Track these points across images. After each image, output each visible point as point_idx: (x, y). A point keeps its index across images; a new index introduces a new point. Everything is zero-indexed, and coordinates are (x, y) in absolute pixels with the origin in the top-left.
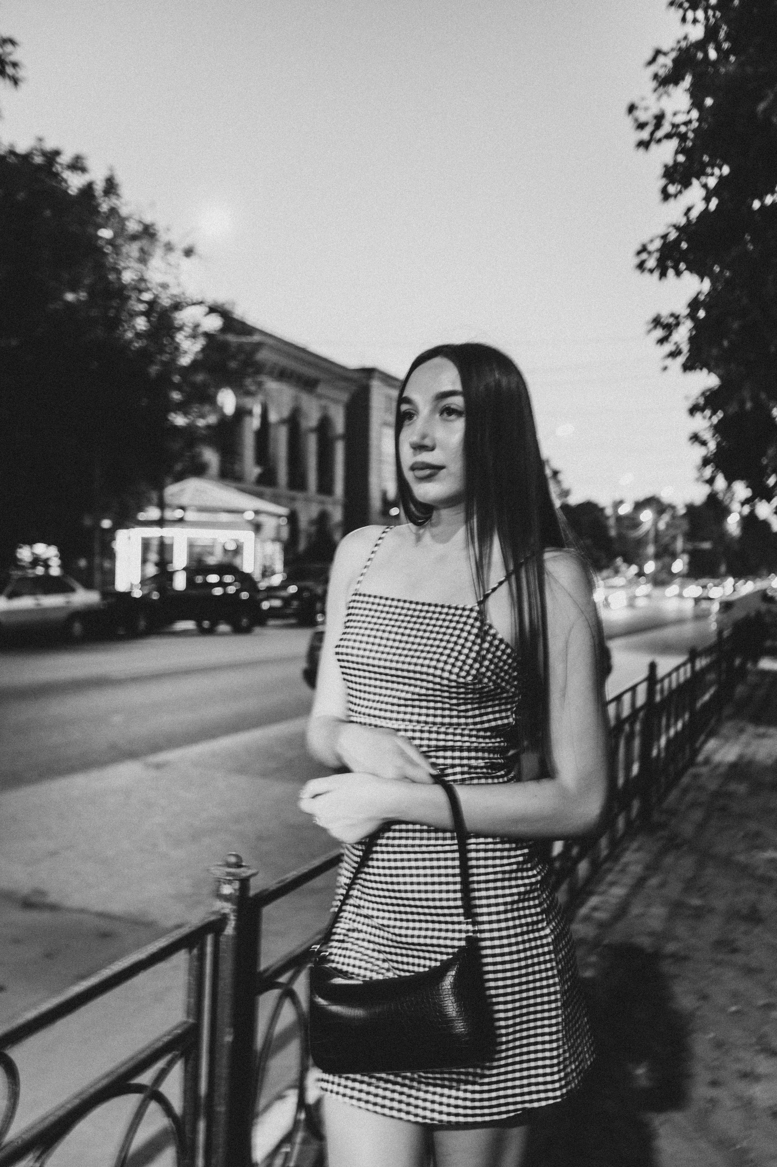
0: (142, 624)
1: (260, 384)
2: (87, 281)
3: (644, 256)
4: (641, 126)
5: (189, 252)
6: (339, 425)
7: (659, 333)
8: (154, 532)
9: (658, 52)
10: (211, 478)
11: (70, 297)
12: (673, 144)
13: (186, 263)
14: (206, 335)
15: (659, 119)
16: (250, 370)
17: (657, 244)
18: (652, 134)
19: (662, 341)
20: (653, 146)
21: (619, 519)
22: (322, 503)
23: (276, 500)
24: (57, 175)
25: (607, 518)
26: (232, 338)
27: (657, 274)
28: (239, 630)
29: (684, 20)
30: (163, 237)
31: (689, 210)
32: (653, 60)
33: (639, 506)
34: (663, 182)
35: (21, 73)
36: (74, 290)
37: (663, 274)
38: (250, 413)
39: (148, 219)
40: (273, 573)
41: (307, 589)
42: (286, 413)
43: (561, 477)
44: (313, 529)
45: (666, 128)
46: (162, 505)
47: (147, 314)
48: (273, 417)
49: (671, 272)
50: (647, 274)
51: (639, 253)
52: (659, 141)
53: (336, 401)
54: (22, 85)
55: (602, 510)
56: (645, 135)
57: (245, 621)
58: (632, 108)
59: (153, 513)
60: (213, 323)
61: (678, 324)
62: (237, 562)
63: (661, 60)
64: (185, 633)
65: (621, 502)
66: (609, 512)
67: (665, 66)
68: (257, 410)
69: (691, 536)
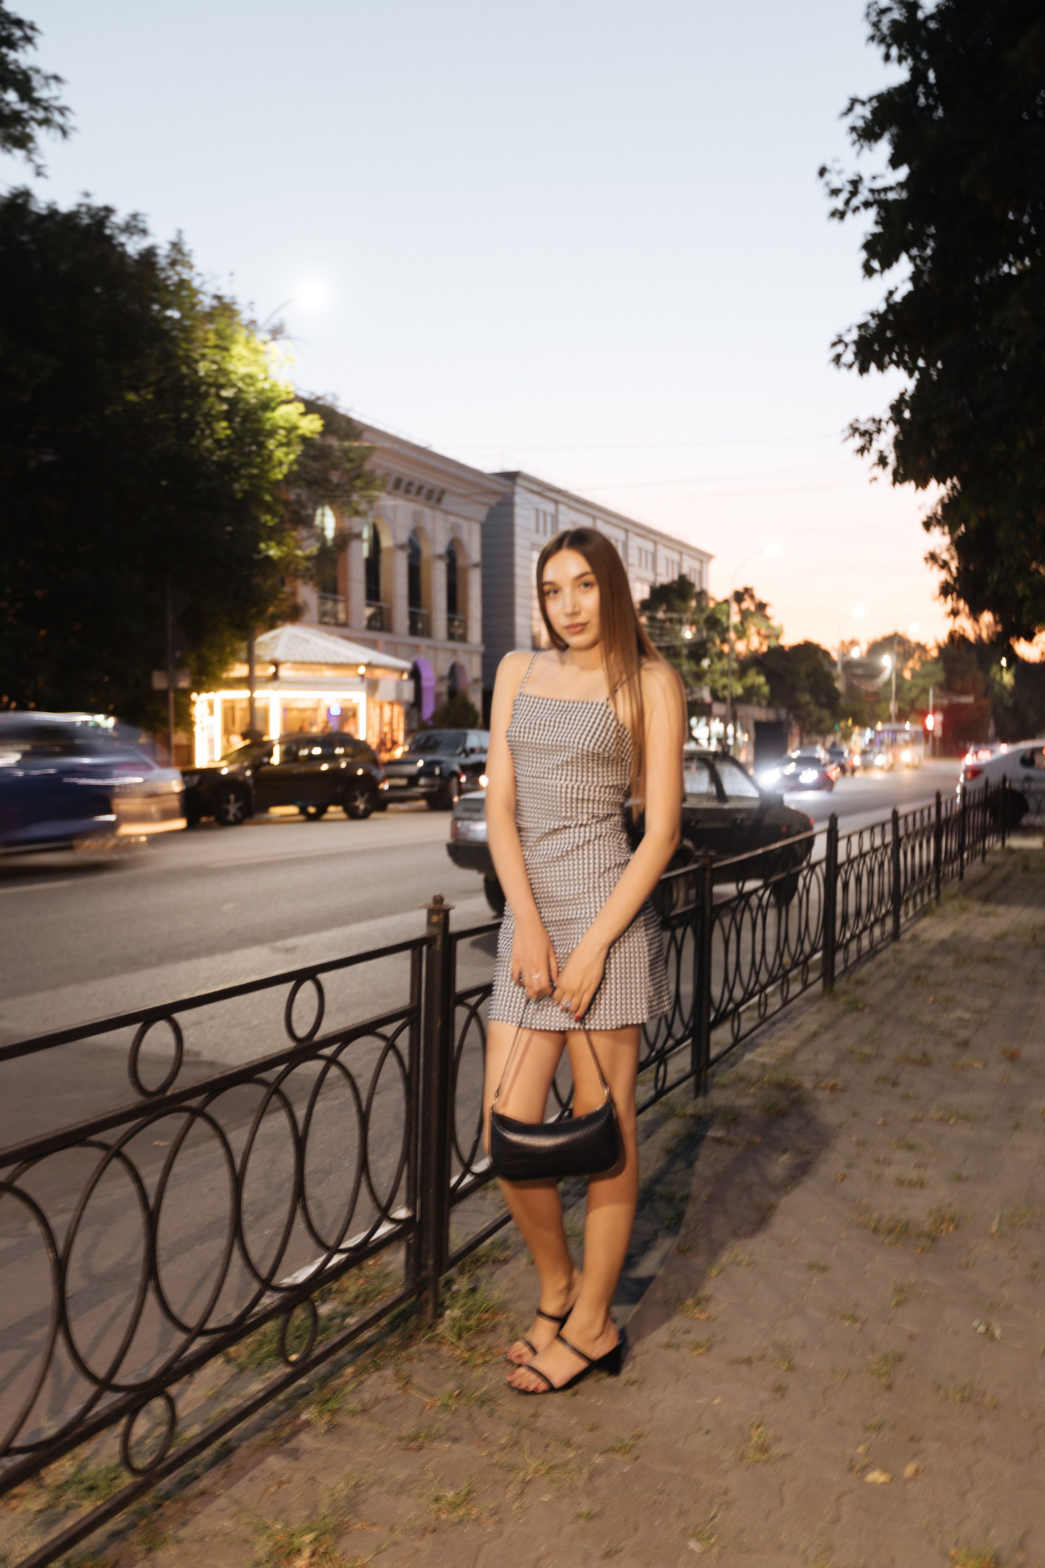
0: (233, 809)
1: (371, 501)
2: (153, 378)
3: (840, 348)
4: (835, 192)
5: (276, 332)
6: (474, 550)
7: (858, 441)
8: (242, 694)
9: (854, 101)
10: (310, 624)
11: (132, 397)
12: (872, 214)
13: (275, 348)
14: (304, 439)
15: (856, 183)
16: (359, 483)
17: (854, 335)
18: (847, 202)
19: (862, 450)
20: (849, 216)
21: (849, 665)
22: (454, 652)
23: (392, 649)
24: (111, 238)
25: (834, 664)
26: (334, 442)
27: (856, 368)
28: (353, 815)
29: (887, 57)
30: (245, 316)
31: (891, 293)
32: (850, 110)
33: (877, 648)
34: (863, 255)
35: (71, 121)
36: (136, 390)
37: (863, 370)
38: (359, 536)
39: (226, 292)
40: (395, 743)
41: (438, 763)
42: (403, 537)
43: (769, 611)
44: (443, 688)
45: (864, 194)
46: (250, 661)
47: (228, 416)
48: (386, 542)
49: (873, 367)
50: (844, 370)
51: (834, 345)
52: (856, 209)
53: (468, 519)
54: (73, 135)
55: (826, 654)
56: (838, 203)
57: (361, 805)
58: (822, 172)
59: (240, 670)
60: (312, 425)
61: (879, 431)
62: (348, 729)
63: (859, 110)
64: (284, 820)
65: (853, 643)
66: (835, 656)
67: (863, 117)
68: (366, 533)
69: (947, 687)
